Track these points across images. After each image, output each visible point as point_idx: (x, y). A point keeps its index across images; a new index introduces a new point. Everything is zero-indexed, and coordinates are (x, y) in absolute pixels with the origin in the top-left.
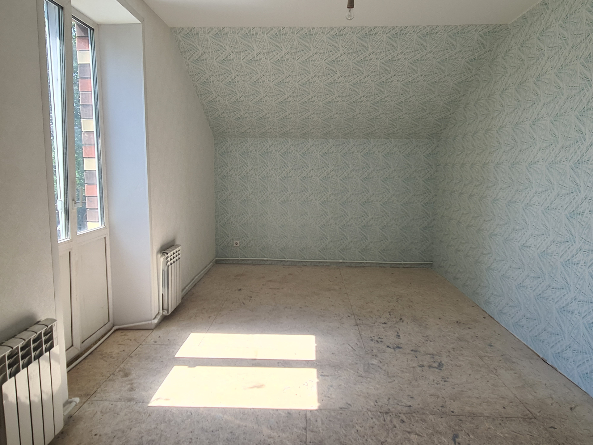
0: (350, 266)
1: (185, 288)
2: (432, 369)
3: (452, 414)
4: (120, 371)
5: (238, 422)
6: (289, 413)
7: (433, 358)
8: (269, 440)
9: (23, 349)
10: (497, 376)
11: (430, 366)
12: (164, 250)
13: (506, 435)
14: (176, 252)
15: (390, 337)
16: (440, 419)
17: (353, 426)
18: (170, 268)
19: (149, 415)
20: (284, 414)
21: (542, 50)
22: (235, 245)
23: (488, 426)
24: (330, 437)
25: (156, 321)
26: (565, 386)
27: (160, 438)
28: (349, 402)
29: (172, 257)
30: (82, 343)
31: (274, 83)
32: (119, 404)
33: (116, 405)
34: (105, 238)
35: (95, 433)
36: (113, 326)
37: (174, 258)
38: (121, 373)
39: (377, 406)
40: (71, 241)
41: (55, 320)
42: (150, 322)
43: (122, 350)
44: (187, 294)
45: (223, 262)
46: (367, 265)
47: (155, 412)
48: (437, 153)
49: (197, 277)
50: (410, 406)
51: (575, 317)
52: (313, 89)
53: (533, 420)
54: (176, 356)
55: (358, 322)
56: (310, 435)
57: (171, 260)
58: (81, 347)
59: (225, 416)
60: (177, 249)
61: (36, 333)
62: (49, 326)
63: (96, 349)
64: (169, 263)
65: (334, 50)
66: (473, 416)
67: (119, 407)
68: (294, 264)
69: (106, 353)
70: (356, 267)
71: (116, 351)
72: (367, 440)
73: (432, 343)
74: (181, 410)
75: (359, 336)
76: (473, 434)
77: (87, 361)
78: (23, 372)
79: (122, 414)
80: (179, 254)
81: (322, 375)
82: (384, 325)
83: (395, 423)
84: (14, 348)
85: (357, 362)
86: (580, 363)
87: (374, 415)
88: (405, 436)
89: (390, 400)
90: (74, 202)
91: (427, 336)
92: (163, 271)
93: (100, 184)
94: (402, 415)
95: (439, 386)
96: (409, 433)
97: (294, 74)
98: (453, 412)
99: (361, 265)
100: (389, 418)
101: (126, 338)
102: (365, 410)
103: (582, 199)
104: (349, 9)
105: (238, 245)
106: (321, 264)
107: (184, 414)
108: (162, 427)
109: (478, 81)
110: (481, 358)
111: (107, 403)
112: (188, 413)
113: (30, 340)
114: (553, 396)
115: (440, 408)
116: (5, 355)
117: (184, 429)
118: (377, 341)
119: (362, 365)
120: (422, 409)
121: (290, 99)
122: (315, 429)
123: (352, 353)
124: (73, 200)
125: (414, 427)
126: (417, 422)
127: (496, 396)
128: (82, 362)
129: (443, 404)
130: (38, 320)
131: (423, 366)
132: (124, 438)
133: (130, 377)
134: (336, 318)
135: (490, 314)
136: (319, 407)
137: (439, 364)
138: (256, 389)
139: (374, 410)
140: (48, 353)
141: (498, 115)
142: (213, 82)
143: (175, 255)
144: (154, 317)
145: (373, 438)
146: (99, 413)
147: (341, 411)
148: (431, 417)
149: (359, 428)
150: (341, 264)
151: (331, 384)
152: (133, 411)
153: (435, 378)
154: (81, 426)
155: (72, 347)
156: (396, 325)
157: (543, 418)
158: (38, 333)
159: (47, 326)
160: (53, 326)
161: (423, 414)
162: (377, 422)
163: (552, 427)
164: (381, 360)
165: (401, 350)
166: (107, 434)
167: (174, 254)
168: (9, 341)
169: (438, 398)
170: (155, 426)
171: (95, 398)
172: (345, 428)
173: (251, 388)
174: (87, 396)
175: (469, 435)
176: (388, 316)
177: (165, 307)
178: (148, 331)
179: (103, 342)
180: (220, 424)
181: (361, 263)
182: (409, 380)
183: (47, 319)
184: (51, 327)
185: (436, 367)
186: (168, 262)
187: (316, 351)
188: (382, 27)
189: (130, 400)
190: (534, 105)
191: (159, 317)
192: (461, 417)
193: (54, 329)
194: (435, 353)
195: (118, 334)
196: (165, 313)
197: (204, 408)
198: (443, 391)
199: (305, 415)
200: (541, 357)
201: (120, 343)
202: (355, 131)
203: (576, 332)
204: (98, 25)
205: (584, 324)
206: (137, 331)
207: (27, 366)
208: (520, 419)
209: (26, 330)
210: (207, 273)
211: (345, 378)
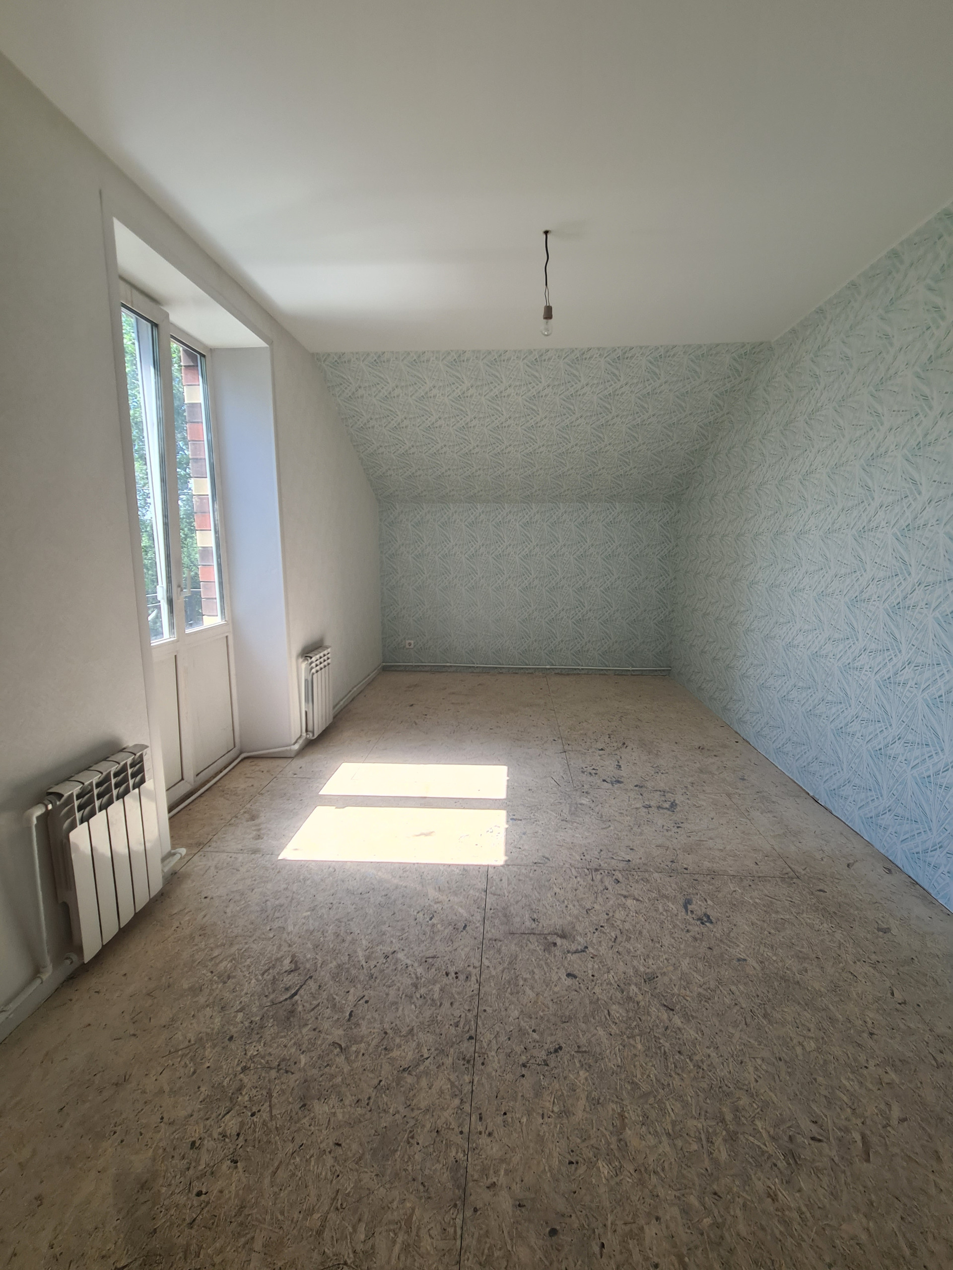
0: (561, 673)
1: (336, 705)
2: (662, 811)
3: (686, 871)
4: (245, 812)
5: (396, 881)
6: (465, 870)
7: (664, 796)
8: (436, 906)
9: (99, 785)
10: (750, 820)
11: (659, 807)
12: (307, 653)
13: (757, 901)
14: (324, 655)
15: (608, 767)
16: (668, 879)
17: (550, 888)
18: (315, 676)
19: (279, 872)
20: (458, 871)
21: (817, 377)
22: (407, 646)
23: (733, 889)
24: (517, 902)
25: (296, 747)
26: (841, 834)
27: (291, 902)
28: (547, 855)
29: (318, 662)
30: (197, 775)
31: (454, 427)
32: (241, 857)
33: (236, 858)
34: (227, 637)
35: (206, 896)
36: (241, 753)
37: (321, 663)
38: (247, 815)
39: (584, 861)
40: (177, 641)
41: (147, 747)
42: (288, 748)
43: (250, 785)
44: (342, 710)
45: (393, 668)
46: (583, 672)
47: (287, 867)
48: (677, 522)
49: (355, 689)
50: (629, 861)
51: (856, 741)
52: (508, 436)
53: (795, 880)
54: (321, 793)
55: (566, 747)
56: (491, 900)
57: (317, 666)
58: (195, 781)
59: (379, 873)
60: (326, 652)
61: (119, 764)
62: (138, 754)
63: (215, 783)
64: (314, 671)
65: (534, 382)
66: (713, 874)
67: (240, 860)
68: (486, 671)
69: (228, 789)
70: (568, 675)
71: (243, 786)
72: (567, 907)
73: (663, 776)
74: (320, 864)
75: (567, 767)
76: (712, 900)
77: (202, 799)
78: (100, 816)
79: (243, 870)
80: (328, 659)
81: (512, 819)
82: (601, 752)
83: (607, 884)
84: (86, 784)
85: (561, 801)
86: (863, 803)
87: (578, 872)
88: (619, 901)
89: (602, 853)
90: (179, 589)
91: (658, 767)
92: (306, 680)
93: (219, 565)
94: (617, 873)
95: (670, 833)
96: (625, 897)
97: (481, 415)
98: (686, 869)
99: (575, 672)
100: (599, 877)
101: (258, 768)
102: (567, 865)
103: (869, 581)
104: (545, 320)
105: (412, 646)
106: (522, 671)
107: (325, 871)
108: (295, 888)
109: (731, 422)
110: (729, 795)
111: (224, 855)
112: (331, 869)
113: (109, 773)
114: (825, 848)
115: (670, 864)
116: (72, 794)
117: (324, 890)
118: (590, 774)
119: (568, 805)
120: (644, 864)
121: (477, 450)
122: (498, 892)
123: (555, 789)
124: (179, 586)
125: (632, 889)
126: (637, 882)
127: (746, 847)
128: (197, 801)
129: (674, 857)
130: (125, 746)
131: (650, 807)
132: (243, 902)
133: (257, 821)
134: (538, 743)
135: (745, 738)
136: (506, 861)
137: (672, 803)
138: (423, 837)
139: (580, 865)
140: (137, 790)
141: (758, 467)
142: (373, 427)
143: (322, 660)
144: (293, 741)
145: (576, 903)
146: (212, 869)
147: (535, 868)
148: (656, 875)
149: (557, 890)
150: (548, 672)
151: (525, 830)
152: (257, 866)
153: (665, 824)
154: (187, 887)
155: (182, 782)
156: (618, 752)
157: (809, 877)
158: (122, 764)
159: (135, 755)
160: (144, 754)
161: (646, 871)
162: (582, 882)
163: (820, 890)
164: (593, 799)
165: (621, 785)
166: (221, 897)
167: (321, 658)
168: (81, 774)
169: (667, 850)
170: (285, 886)
171: (209, 849)
172: (538, 890)
173: (417, 836)
174: (199, 846)
175: (706, 900)
176: (607, 740)
177: (310, 728)
178: (285, 760)
179: (226, 774)
180: (372, 884)
181: (575, 669)
182: (629, 826)
183: (136, 745)
184: (141, 756)
185: (666, 808)
186: (312, 668)
187: (508, 787)
188: (599, 349)
189: (255, 851)
190: (806, 453)
191: (301, 741)
192: (696, 877)
193: (145, 758)
194: (667, 789)
195: (247, 763)
196: (310, 736)
197: (351, 862)
198: (675, 841)
199: (486, 872)
200: (811, 794)
201: (249, 775)
202: (566, 493)
203: (857, 761)
204: (212, 350)
205: (869, 751)
206: (273, 760)
207: (106, 808)
208: (777, 879)
209: (105, 759)
210: (369, 684)
211: (543, 822)
